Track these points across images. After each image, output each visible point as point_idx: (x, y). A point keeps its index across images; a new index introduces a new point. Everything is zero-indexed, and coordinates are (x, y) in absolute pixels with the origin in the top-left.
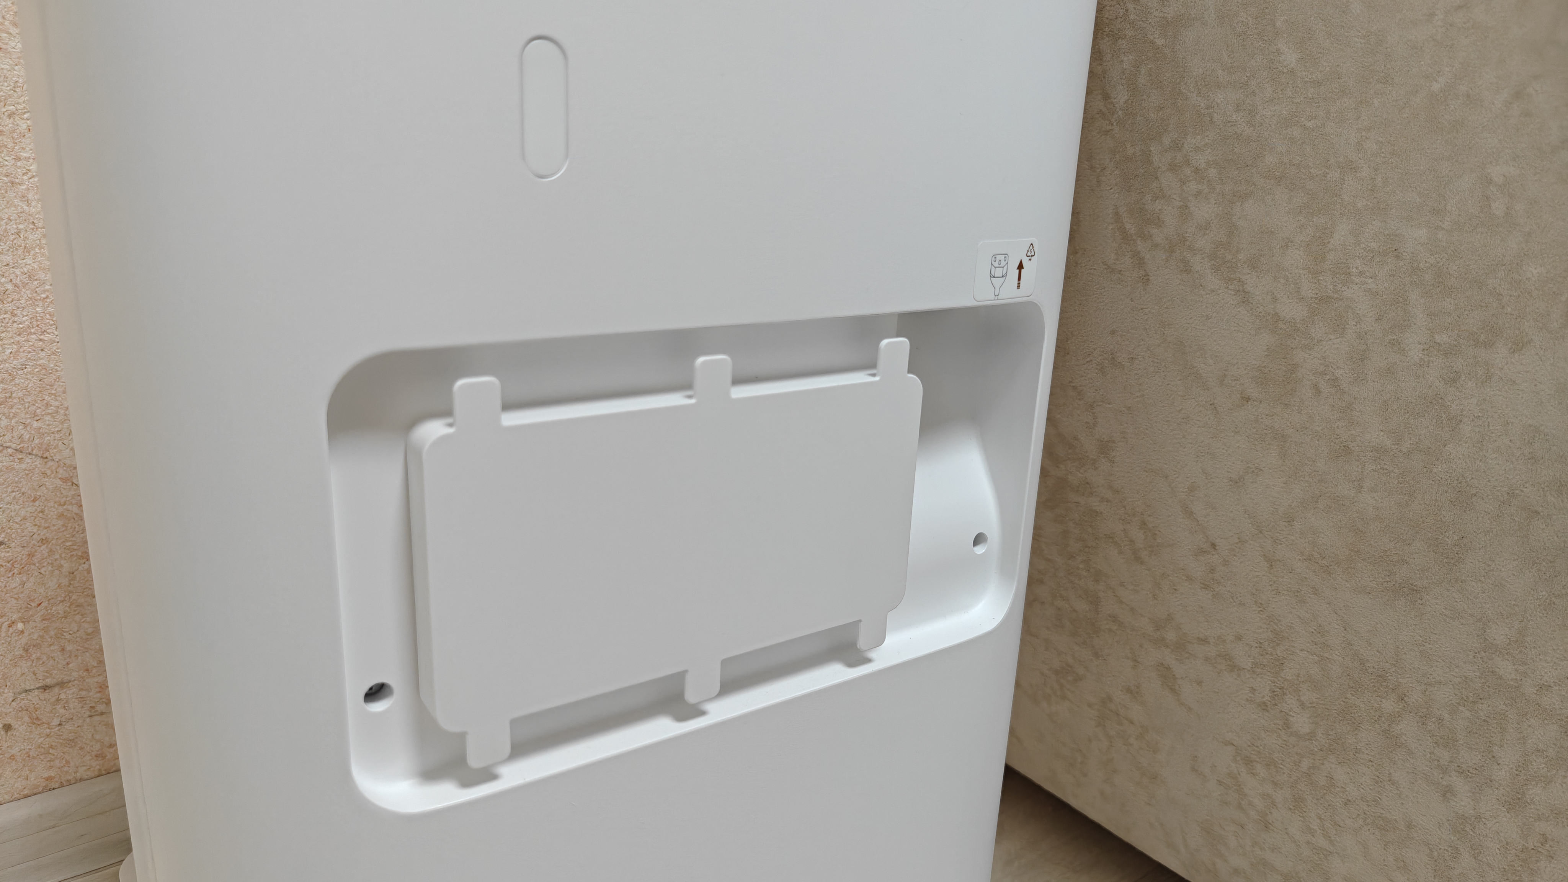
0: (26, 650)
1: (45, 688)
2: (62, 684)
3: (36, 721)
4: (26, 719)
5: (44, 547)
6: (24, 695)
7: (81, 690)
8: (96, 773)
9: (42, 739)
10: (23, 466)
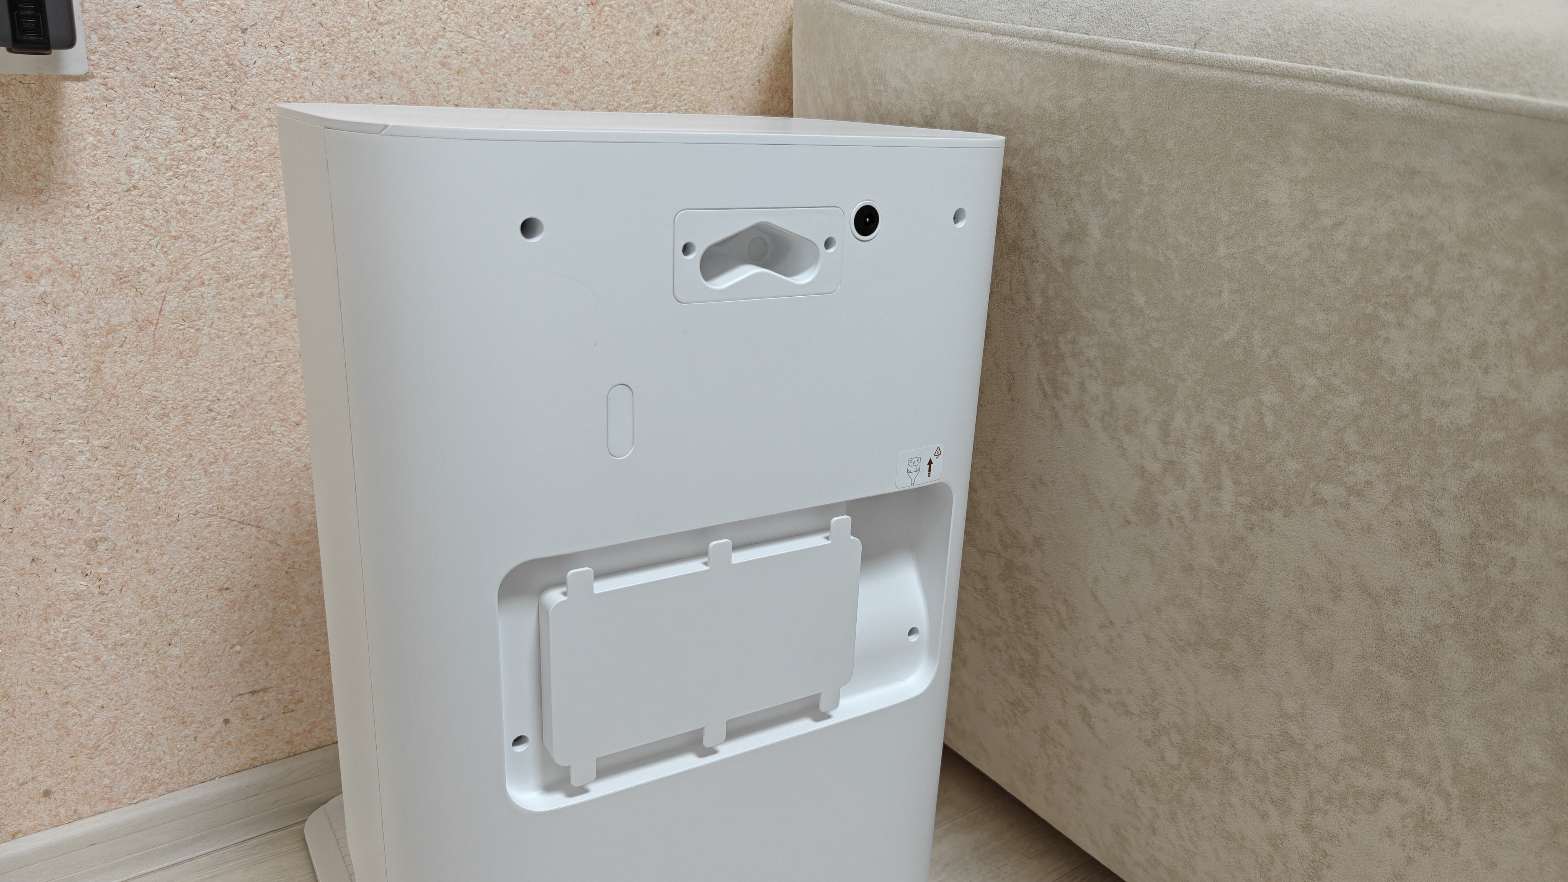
0: (241, 665)
1: (253, 692)
2: (265, 690)
3: (246, 717)
4: (240, 715)
5: (256, 591)
6: (238, 698)
7: (278, 694)
8: (287, 755)
9: (249, 730)
10: (244, 533)
